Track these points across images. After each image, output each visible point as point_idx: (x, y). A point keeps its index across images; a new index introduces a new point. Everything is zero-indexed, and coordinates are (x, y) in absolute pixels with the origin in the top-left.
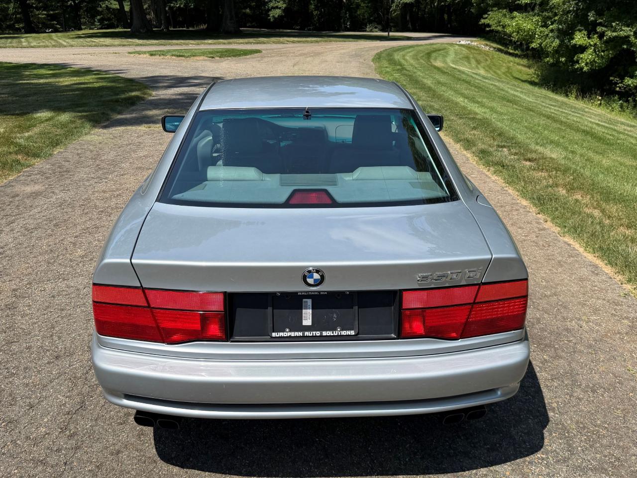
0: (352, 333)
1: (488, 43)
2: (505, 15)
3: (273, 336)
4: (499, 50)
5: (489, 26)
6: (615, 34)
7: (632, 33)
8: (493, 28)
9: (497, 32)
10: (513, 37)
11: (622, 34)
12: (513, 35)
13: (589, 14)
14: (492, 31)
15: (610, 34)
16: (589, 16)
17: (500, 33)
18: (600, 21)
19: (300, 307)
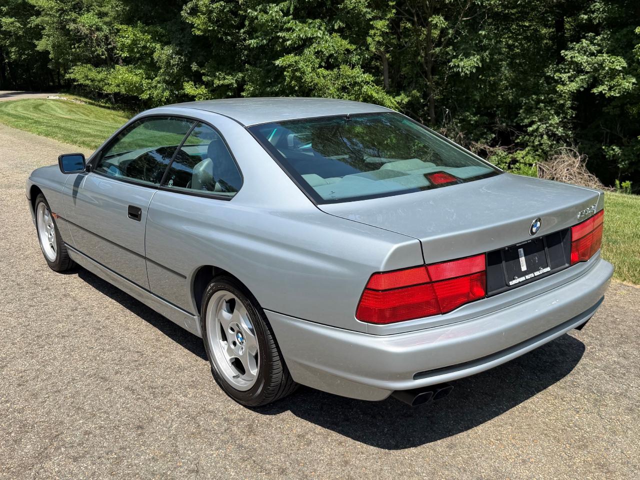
0: (548, 269)
1: (78, 98)
2: (90, 69)
3: (511, 284)
4: (90, 103)
5: (74, 80)
6: (221, 82)
7: (234, 81)
8: (81, 82)
9: (87, 86)
10: (104, 91)
11: (226, 82)
12: (104, 88)
13: (192, 66)
14: (81, 85)
15: (217, 82)
16: (192, 67)
17: (89, 87)
18: (203, 71)
19: (517, 257)
